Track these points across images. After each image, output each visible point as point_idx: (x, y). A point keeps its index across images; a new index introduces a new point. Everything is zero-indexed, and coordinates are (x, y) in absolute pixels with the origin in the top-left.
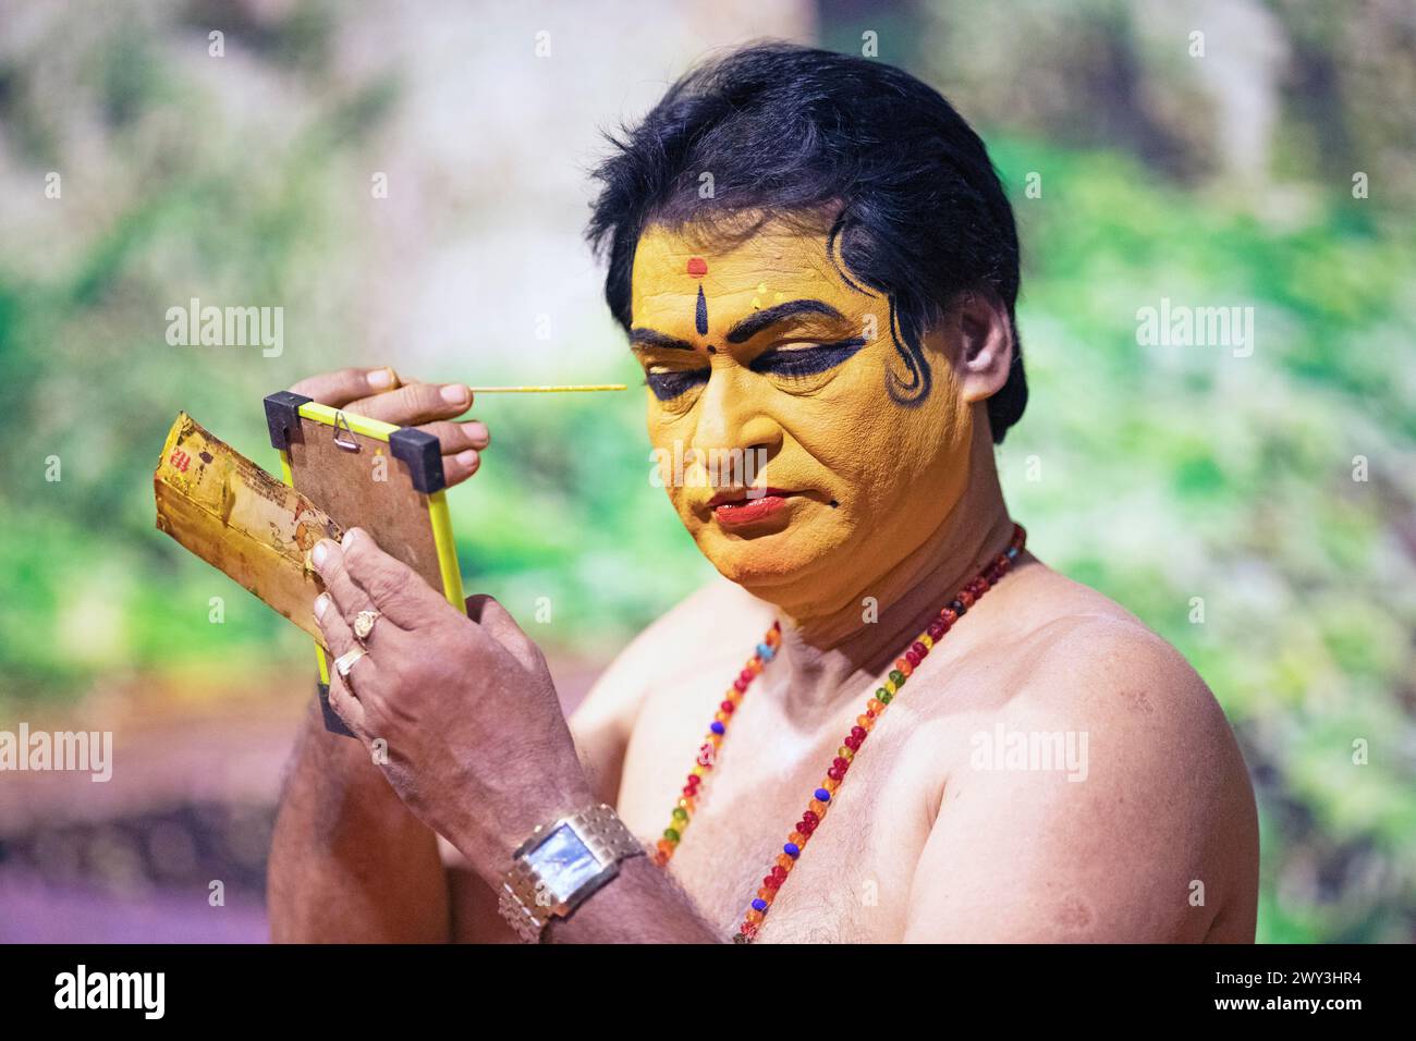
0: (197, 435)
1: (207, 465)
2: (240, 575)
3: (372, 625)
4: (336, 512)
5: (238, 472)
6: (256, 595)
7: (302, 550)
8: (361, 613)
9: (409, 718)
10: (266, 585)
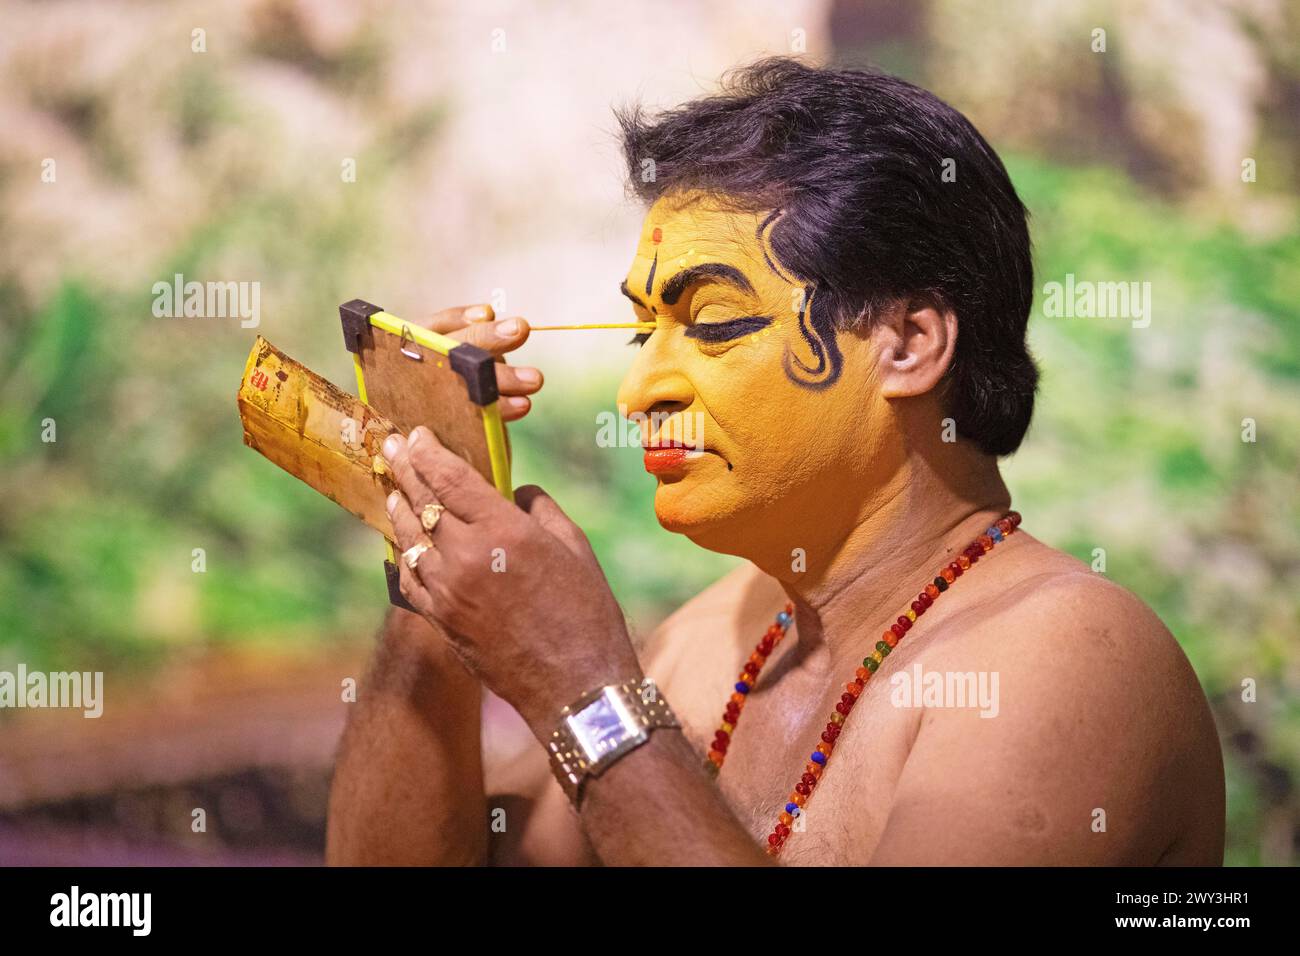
0: (273, 357)
1: (283, 383)
2: (318, 483)
3: (438, 517)
4: (402, 413)
5: (311, 388)
6: (334, 500)
7: (370, 456)
8: (427, 506)
9: (471, 606)
10: (341, 490)
